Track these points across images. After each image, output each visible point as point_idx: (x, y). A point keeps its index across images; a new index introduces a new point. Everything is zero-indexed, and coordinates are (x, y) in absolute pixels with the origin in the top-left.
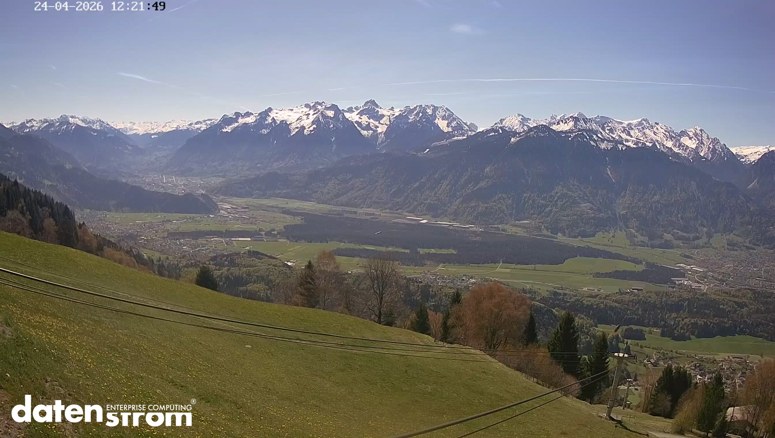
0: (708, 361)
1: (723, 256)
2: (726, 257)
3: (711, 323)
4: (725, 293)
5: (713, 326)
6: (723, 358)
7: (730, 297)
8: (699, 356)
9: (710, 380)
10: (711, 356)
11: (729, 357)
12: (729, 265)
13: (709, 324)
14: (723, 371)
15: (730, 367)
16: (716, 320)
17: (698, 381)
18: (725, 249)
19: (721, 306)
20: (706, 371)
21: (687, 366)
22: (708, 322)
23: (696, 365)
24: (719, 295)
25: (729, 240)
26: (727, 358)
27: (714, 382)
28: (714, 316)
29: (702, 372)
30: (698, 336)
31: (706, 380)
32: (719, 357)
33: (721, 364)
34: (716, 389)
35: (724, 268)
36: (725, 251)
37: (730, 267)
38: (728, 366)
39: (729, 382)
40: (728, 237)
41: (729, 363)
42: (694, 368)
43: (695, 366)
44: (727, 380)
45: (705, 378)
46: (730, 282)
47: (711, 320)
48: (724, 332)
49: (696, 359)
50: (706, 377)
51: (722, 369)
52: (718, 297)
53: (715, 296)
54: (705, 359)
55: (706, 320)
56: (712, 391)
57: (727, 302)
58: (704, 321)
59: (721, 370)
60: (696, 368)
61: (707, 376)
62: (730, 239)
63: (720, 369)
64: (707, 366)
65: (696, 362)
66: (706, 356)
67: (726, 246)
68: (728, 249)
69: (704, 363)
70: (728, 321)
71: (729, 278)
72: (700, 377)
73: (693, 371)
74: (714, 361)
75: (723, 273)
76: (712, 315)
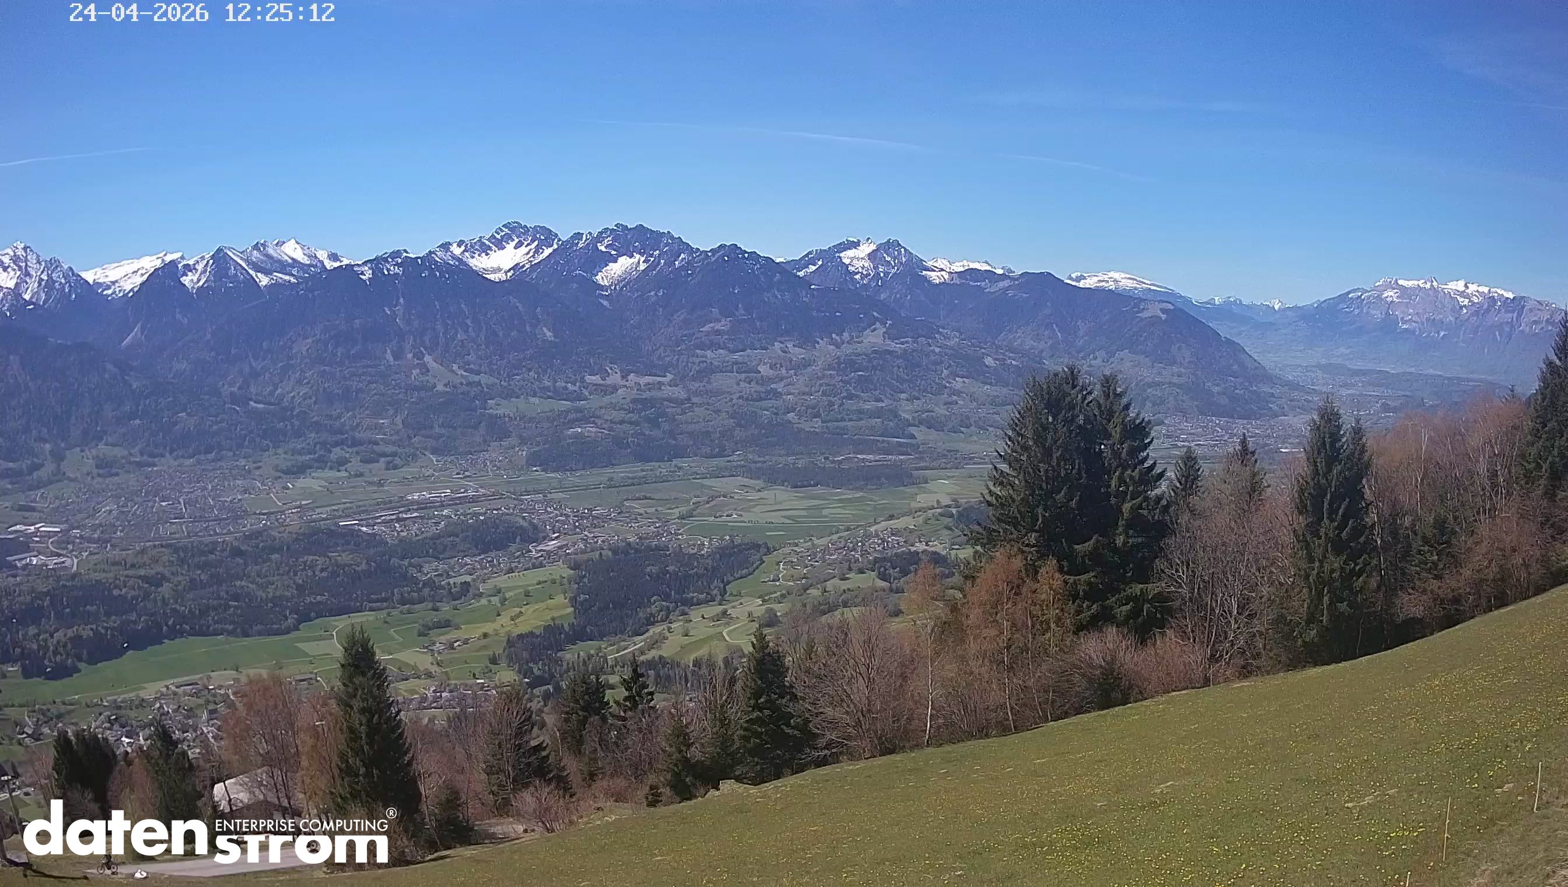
0: (131, 705)
1: (93, 492)
2: (99, 492)
3: (106, 629)
4: (115, 564)
5: (113, 636)
6: (156, 693)
7: (126, 569)
8: (108, 698)
9: (149, 742)
10: (132, 695)
11: (167, 687)
12: (108, 508)
13: (103, 631)
14: (168, 717)
15: (179, 707)
16: (114, 622)
17: (129, 750)
18: (93, 478)
19: (116, 592)
20: (134, 726)
21: (95, 725)
22: (100, 628)
23: (110, 719)
24: (104, 571)
25: (97, 456)
26: (164, 690)
27: (159, 744)
28: (108, 614)
29: (127, 729)
30: (92, 661)
31: (142, 742)
32: (149, 691)
33: (158, 705)
34: (168, 756)
35: (100, 516)
36: (95, 481)
37: (111, 511)
38: (174, 705)
39: (189, 735)
40: (94, 452)
41: (174, 699)
42: (107, 725)
43: (110, 721)
44: (183, 733)
45: (139, 740)
46: (118, 541)
47: (105, 624)
48: (140, 641)
49: (105, 706)
50: (141, 738)
51: (162, 714)
52: (104, 575)
53: (97, 574)
54: (122, 702)
55: (94, 627)
56: (161, 762)
57: (124, 581)
58: (92, 629)
59: (163, 717)
60: (112, 725)
61: (141, 734)
62: (101, 455)
63: (161, 715)
64: (133, 714)
65: (108, 713)
66: (122, 696)
67: (95, 471)
68: (99, 475)
69: (123, 712)
70: (140, 619)
71: (114, 533)
72: (127, 740)
73: (109, 732)
74: (142, 704)
75: (101, 525)
76: (103, 612)
